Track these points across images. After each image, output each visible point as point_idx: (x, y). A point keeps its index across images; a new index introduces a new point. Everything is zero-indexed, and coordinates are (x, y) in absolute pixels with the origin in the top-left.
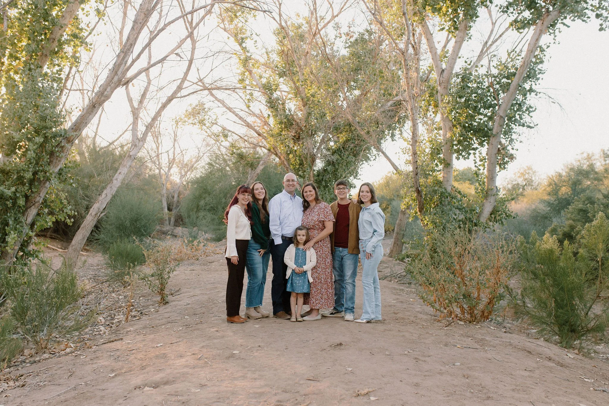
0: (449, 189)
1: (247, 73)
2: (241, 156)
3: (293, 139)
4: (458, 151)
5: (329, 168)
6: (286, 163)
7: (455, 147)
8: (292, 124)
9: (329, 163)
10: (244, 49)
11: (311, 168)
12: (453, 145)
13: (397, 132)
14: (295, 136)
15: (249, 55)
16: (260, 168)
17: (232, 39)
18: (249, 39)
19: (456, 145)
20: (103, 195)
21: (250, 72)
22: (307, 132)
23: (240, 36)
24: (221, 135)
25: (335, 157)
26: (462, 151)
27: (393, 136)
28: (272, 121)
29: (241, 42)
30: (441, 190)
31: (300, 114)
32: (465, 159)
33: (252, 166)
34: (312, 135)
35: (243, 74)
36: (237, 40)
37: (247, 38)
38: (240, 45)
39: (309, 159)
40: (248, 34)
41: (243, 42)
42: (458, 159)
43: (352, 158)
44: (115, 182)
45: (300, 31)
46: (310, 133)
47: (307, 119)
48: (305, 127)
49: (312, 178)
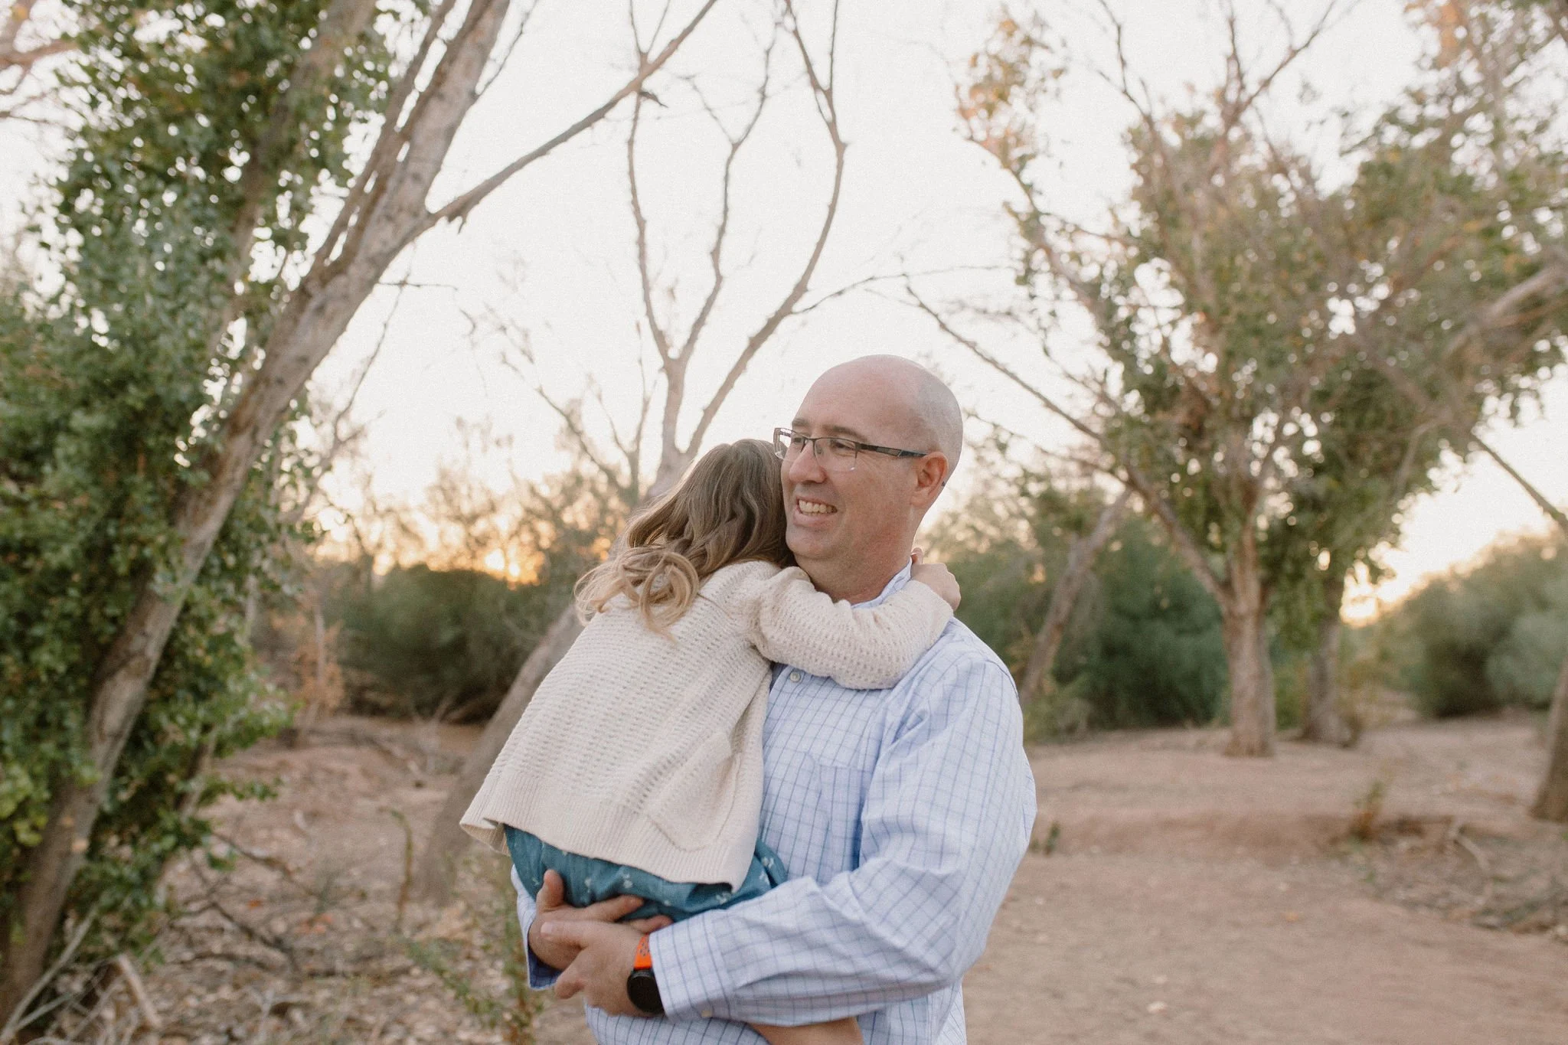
1: (1039, 256)
2: (1050, 503)
3: (1182, 436)
5: (1306, 518)
6: (1165, 509)
8: (1175, 390)
9: (1303, 502)
11: (1244, 521)
13: (1526, 403)
14: (1187, 427)
15: (1041, 204)
16: (1104, 530)
17: (994, 162)
18: (1040, 158)
21: (1049, 251)
22: (1227, 412)
23: (1016, 153)
24: (991, 444)
25: (1322, 485)
27: (1514, 410)
28: (1115, 386)
29: (1016, 166)
31: (1207, 364)
33: (1080, 525)
34: (1247, 421)
35: (1027, 259)
36: (1006, 164)
37: (1033, 156)
38: (1017, 174)
39: (1236, 497)
40: (1041, 144)
41: (1022, 167)
43: (1378, 486)
45: (1200, 130)
46: (1235, 412)
47: (1225, 371)
48: (1220, 395)
49: (1252, 556)
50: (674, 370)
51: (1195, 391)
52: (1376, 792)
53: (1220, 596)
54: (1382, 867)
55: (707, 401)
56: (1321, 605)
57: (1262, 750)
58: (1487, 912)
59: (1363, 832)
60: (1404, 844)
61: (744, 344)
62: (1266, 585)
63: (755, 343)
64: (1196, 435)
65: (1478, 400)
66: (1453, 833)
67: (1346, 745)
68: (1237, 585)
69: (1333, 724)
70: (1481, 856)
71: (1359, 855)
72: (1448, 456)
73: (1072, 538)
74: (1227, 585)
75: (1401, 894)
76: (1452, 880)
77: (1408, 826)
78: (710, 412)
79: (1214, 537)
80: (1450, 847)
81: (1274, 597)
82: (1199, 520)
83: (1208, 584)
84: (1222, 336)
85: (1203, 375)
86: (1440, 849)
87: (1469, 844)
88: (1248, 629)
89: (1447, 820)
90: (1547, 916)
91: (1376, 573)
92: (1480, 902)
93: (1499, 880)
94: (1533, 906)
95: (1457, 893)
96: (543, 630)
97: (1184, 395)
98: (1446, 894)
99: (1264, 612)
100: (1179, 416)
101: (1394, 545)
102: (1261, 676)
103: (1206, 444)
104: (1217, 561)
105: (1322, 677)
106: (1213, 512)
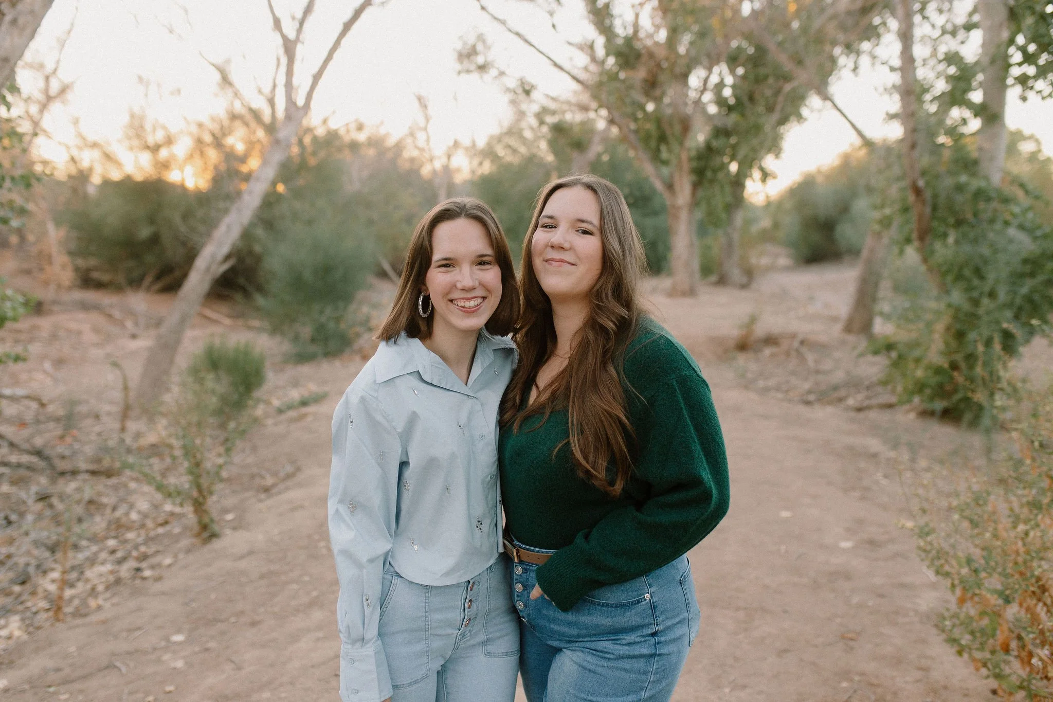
0: (996, 179)
2: (559, 129)
3: (642, 87)
4: (1023, 80)
5: (720, 143)
6: (632, 137)
7: (1016, 71)
8: (638, 56)
9: (718, 132)
11: (681, 144)
12: (1010, 65)
13: (864, 60)
14: (645, 81)
16: (596, 148)
19: (1020, 64)
20: (223, 228)
22: (672, 71)
25: (732, 120)
26: (1036, 77)
28: (600, 52)
30: (975, 184)
32: (1043, 98)
33: (579, 145)
34: (685, 76)
39: (677, 128)
42: (1024, 99)
44: (246, 197)
46: (678, 70)
47: (672, 42)
48: (667, 59)
49: (686, 166)
50: (289, 48)
51: (651, 55)
52: (753, 320)
53: (666, 195)
54: (753, 367)
55: (315, 70)
56: (729, 199)
57: (691, 292)
58: (810, 392)
59: (743, 346)
60: (767, 351)
61: (340, 28)
62: (696, 186)
63: (347, 26)
64: (651, 86)
65: (833, 61)
66: (796, 344)
67: (744, 287)
68: (677, 187)
69: (736, 274)
70: (810, 357)
71: (741, 359)
73: (575, 155)
74: (670, 187)
75: (761, 383)
76: (793, 373)
77: (770, 340)
78: (317, 77)
79: (664, 155)
80: (793, 353)
81: (701, 193)
82: (653, 144)
83: (659, 186)
84: (670, 16)
85: (657, 44)
86: (788, 354)
87: (804, 350)
88: (684, 215)
89: (793, 336)
90: (842, 393)
91: (765, 175)
92: (807, 386)
93: (818, 372)
94: (836, 388)
95: (794, 381)
96: (209, 235)
97: (644, 59)
98: (787, 382)
99: (695, 203)
100: (641, 74)
101: (777, 156)
102: (691, 245)
103: (657, 92)
104: (665, 170)
105: (730, 244)
106: (663, 138)
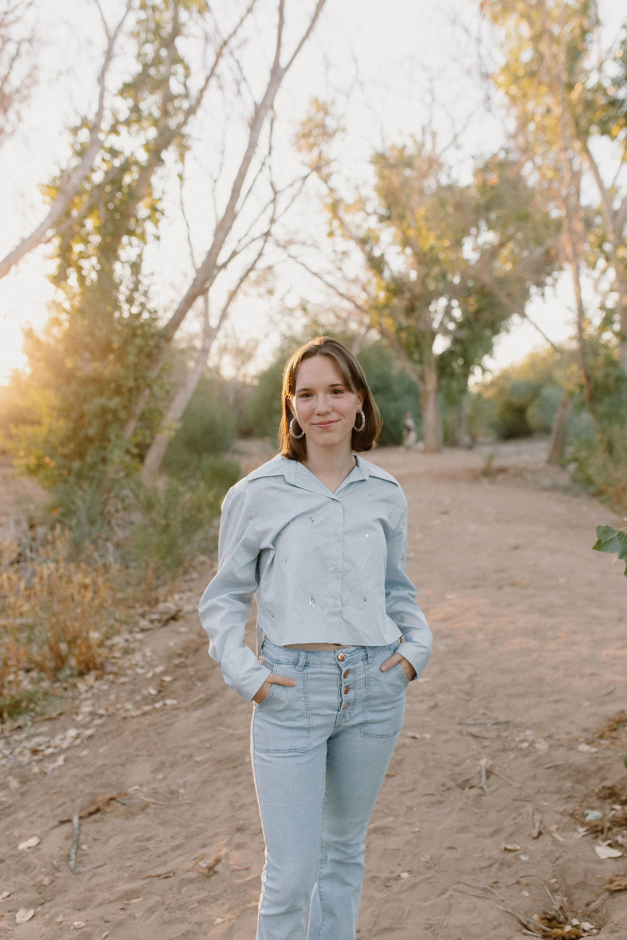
1: (336, 223)
3: (405, 312)
5: (458, 348)
6: (396, 345)
9: (456, 341)
10: (332, 190)
11: (429, 349)
13: (548, 290)
15: (337, 196)
21: (342, 221)
23: (325, 171)
25: (464, 334)
27: (543, 295)
28: (374, 289)
29: (325, 178)
30: (617, 373)
31: (413, 275)
34: (428, 305)
36: (320, 176)
37: (333, 173)
38: (326, 182)
39: (427, 337)
41: (329, 179)
43: (488, 332)
45: (406, 155)
47: (421, 280)
48: (421, 293)
49: (434, 365)
51: (410, 290)
52: (490, 462)
53: (420, 384)
57: (437, 450)
59: (487, 473)
62: (440, 377)
65: (527, 291)
66: (519, 471)
67: (470, 447)
68: (427, 377)
69: (466, 439)
72: (515, 318)
74: (422, 378)
81: (444, 382)
83: (414, 377)
85: (414, 283)
86: (514, 476)
87: (524, 474)
88: (432, 397)
89: (516, 467)
91: (484, 371)
99: (439, 388)
100: (404, 301)
102: (437, 418)
103: (416, 314)
104: (419, 367)
106: (418, 345)
